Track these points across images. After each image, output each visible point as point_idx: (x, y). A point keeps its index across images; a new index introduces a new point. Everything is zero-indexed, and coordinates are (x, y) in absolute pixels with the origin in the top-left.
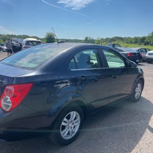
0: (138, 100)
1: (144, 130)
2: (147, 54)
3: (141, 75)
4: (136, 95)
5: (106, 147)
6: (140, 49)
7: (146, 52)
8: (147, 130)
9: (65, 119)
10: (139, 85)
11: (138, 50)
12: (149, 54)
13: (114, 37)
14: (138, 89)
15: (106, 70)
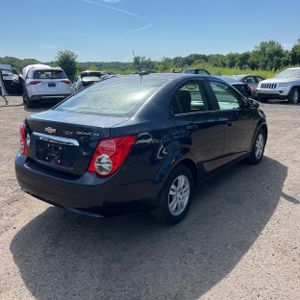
0: (260, 161)
1: (278, 199)
2: (260, 85)
3: (263, 120)
4: (257, 153)
5: (231, 222)
6: (246, 78)
7: (257, 82)
8: (282, 199)
9: (173, 186)
10: (261, 137)
11: (243, 80)
12: (263, 86)
13: (191, 56)
14: (259, 143)
15: (216, 114)
